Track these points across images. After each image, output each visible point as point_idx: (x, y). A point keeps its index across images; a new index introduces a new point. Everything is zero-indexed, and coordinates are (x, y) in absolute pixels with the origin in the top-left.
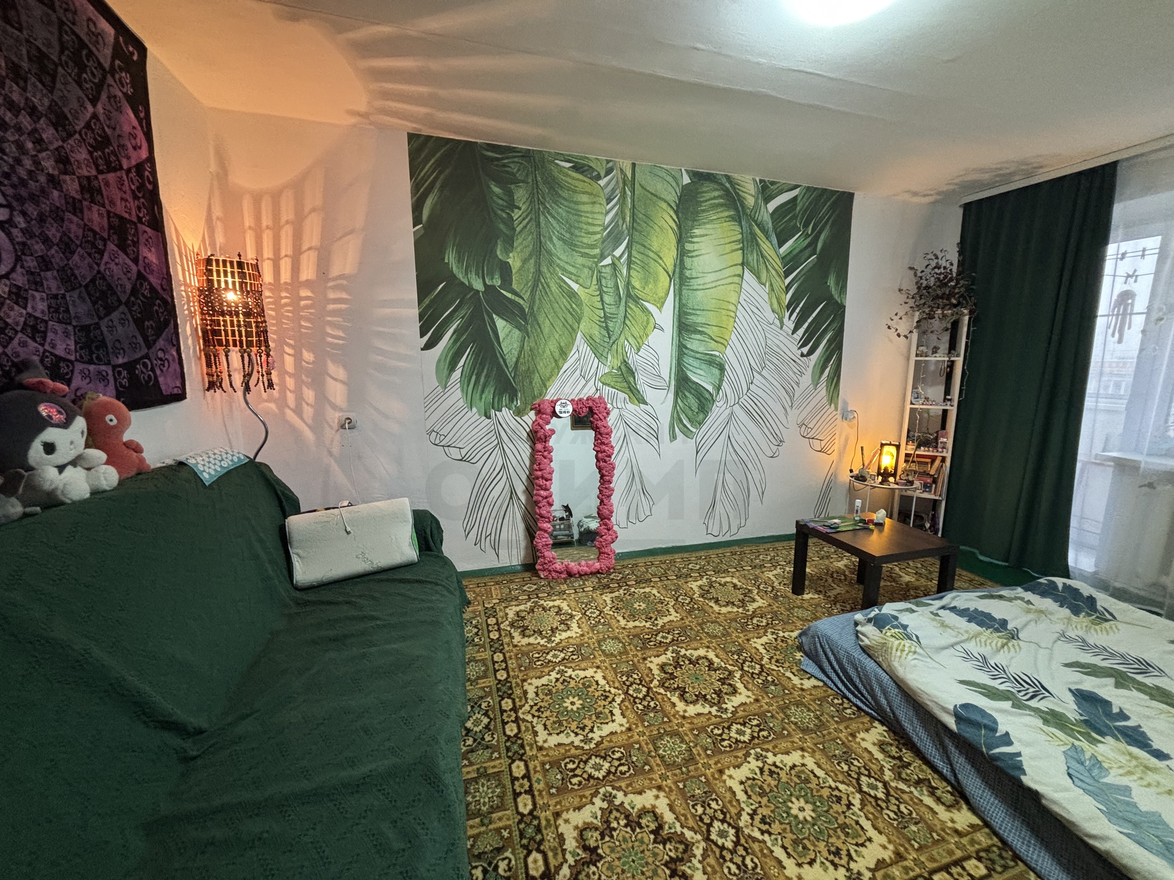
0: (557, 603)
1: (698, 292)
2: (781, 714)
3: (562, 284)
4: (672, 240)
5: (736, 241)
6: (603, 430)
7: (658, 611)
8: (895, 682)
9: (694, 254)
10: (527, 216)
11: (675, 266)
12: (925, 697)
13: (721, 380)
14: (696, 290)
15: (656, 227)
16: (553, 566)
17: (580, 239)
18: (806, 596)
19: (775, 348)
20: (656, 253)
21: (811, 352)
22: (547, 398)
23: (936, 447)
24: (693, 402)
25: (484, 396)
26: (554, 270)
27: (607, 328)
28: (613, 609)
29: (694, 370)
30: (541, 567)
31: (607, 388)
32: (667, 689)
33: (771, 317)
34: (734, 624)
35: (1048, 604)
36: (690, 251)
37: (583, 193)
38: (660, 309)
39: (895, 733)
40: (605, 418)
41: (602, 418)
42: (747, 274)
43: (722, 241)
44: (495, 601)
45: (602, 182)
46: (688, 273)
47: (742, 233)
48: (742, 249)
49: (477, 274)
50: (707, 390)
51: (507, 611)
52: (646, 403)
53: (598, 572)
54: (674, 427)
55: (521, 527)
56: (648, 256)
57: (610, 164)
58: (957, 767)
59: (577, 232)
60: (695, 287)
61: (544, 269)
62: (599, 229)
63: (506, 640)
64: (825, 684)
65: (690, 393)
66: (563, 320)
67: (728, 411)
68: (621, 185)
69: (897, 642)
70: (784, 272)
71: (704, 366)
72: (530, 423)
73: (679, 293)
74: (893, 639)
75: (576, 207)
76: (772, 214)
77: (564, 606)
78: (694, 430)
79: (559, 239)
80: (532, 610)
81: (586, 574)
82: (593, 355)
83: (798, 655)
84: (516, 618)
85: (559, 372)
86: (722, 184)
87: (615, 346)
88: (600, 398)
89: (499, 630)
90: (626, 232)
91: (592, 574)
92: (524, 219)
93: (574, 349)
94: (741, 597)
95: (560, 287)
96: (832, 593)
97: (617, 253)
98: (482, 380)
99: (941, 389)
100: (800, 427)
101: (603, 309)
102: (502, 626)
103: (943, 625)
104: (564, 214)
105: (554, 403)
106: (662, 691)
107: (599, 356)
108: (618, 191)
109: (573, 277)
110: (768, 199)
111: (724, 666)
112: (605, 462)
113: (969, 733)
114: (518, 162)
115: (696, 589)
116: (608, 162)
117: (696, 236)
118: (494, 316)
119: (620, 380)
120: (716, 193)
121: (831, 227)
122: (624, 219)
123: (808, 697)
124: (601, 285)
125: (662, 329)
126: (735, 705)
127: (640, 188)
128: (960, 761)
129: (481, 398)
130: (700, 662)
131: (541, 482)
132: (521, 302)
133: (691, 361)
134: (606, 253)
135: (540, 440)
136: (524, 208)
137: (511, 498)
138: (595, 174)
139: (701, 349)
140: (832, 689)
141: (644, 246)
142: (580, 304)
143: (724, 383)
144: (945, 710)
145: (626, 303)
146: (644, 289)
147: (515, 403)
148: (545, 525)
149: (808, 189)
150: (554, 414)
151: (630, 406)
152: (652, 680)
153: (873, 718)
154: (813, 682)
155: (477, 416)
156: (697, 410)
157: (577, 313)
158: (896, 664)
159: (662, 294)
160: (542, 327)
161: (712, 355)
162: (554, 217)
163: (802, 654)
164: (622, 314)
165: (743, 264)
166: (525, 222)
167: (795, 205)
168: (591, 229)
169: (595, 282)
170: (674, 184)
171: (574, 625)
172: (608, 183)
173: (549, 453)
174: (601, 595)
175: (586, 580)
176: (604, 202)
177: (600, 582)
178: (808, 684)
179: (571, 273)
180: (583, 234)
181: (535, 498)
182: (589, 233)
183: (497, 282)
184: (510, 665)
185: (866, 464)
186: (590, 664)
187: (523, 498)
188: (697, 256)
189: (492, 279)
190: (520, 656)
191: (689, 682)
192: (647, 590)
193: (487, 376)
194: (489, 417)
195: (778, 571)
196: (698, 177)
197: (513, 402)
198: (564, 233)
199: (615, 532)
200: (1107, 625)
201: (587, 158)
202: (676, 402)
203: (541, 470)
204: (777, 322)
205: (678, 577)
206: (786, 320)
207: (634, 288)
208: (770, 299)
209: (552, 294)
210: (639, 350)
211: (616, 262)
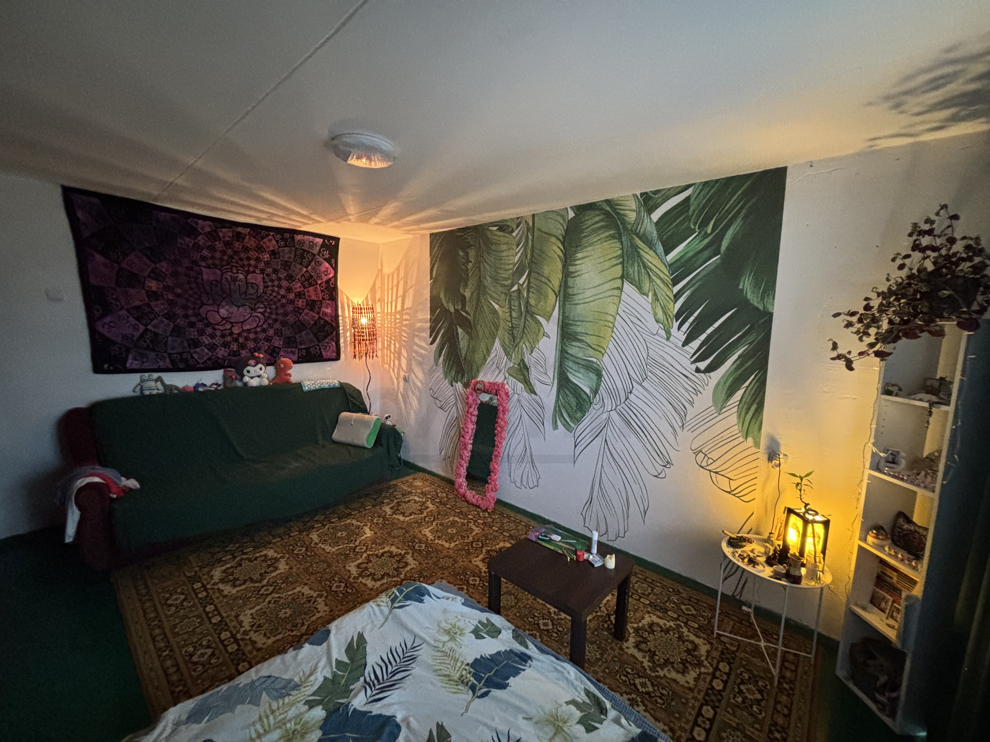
1: (579, 306)
3: (490, 306)
4: (559, 267)
5: (616, 257)
9: (576, 275)
10: (475, 266)
11: (560, 286)
13: (598, 385)
14: (577, 304)
15: (548, 259)
17: (501, 275)
19: (660, 360)
20: (546, 278)
21: (710, 369)
24: (572, 400)
25: (452, 373)
26: (486, 297)
27: (513, 335)
29: (574, 372)
33: (654, 326)
36: (572, 273)
37: (503, 244)
38: (548, 320)
42: (627, 286)
43: (602, 259)
45: (514, 234)
46: (570, 291)
47: (622, 249)
48: (622, 263)
49: (452, 303)
50: (584, 392)
52: (536, 394)
54: (556, 419)
56: (541, 281)
57: (520, 220)
60: (576, 302)
61: (482, 298)
62: (511, 266)
65: (571, 392)
66: (489, 329)
67: (605, 416)
68: (526, 233)
70: (672, 280)
71: (582, 370)
73: (562, 308)
75: (500, 254)
76: (657, 224)
78: (572, 425)
79: (490, 277)
82: (504, 354)
85: (485, 363)
86: (602, 209)
87: (517, 348)
90: (527, 266)
92: (473, 268)
93: (494, 348)
95: (489, 308)
97: (521, 282)
98: (451, 364)
100: (696, 454)
101: (511, 321)
104: (493, 261)
107: (507, 354)
108: (523, 239)
109: (496, 301)
110: (650, 211)
114: (471, 235)
116: (519, 218)
117: (579, 260)
118: (458, 327)
119: (518, 373)
120: (597, 218)
121: (747, 216)
122: (526, 257)
124: (511, 305)
125: (549, 337)
127: (538, 231)
129: (450, 374)
133: (570, 364)
134: (515, 282)
136: (473, 261)
138: (511, 229)
139: (580, 355)
141: (539, 274)
142: (498, 318)
143: (601, 388)
145: (525, 317)
146: (538, 305)
149: (707, 184)
151: (525, 395)
155: (448, 384)
156: (575, 408)
157: (496, 324)
159: (550, 308)
160: (479, 333)
161: (589, 361)
162: (488, 264)
164: (522, 325)
165: (622, 277)
166: (473, 270)
167: (688, 207)
168: (507, 267)
169: (507, 303)
170: (561, 221)
172: (518, 233)
176: (515, 247)
179: (495, 298)
180: (502, 272)
182: (505, 270)
183: (460, 307)
188: (578, 276)
189: (458, 305)
193: (453, 362)
194: (452, 386)
196: (581, 209)
197: (463, 378)
198: (492, 273)
201: (506, 220)
202: (558, 397)
206: (674, 331)
207: (531, 305)
208: (654, 309)
209: (485, 314)
210: (532, 352)
211: (521, 287)
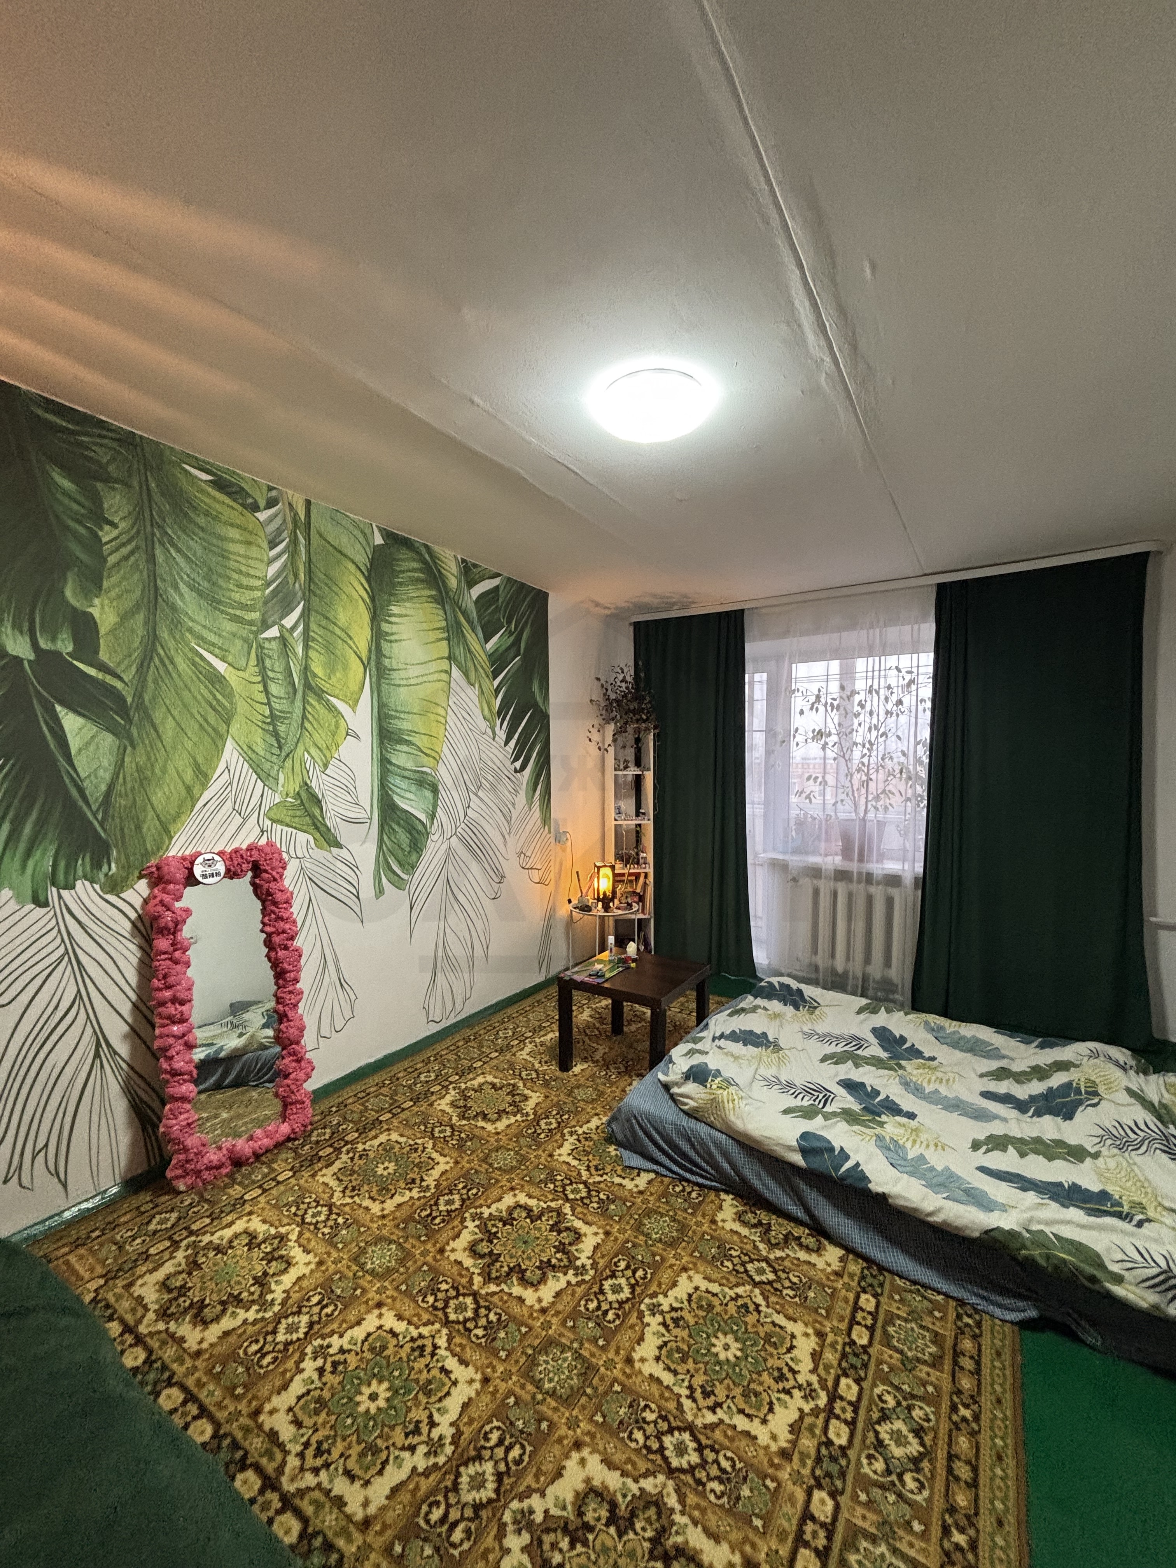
0: (240, 1226)
1: (402, 689)
2: (641, 1237)
3: (197, 659)
4: (365, 617)
5: (440, 629)
6: (279, 897)
7: (417, 1165)
8: (733, 1139)
9: (392, 638)
10: (129, 541)
11: (370, 651)
12: (767, 1142)
13: (435, 806)
14: (399, 686)
15: (344, 597)
16: (205, 1161)
17: (228, 594)
18: (577, 1069)
19: (489, 763)
20: (343, 630)
21: (523, 767)
22: (172, 853)
23: (638, 863)
24: (403, 837)
25: (31, 864)
26: (183, 637)
27: (276, 734)
28: (348, 1193)
29: (402, 793)
30: (179, 1172)
31: (279, 827)
32: (497, 1280)
33: (483, 725)
34: (522, 1140)
35: (775, 1006)
36: (387, 634)
37: (232, 525)
38: (353, 707)
39: (741, 1197)
40: (281, 876)
41: (277, 876)
42: (455, 672)
43: (425, 626)
44: (92, 1286)
45: (262, 516)
46: (386, 662)
47: (446, 620)
48: (448, 639)
49: (17, 627)
50: (420, 820)
51: (137, 1291)
52: (339, 846)
53: (289, 1139)
54: (380, 878)
55: (120, 1106)
56: (334, 633)
57: (274, 493)
58: (812, 1204)
59: (221, 582)
60: (398, 682)
61: (164, 634)
62: (257, 583)
63: (169, 1353)
64: (657, 1173)
65: (399, 824)
66: (198, 717)
67: (445, 847)
68: (290, 525)
69: (725, 1093)
70: (492, 672)
71: (413, 788)
72: (138, 903)
73: (377, 689)
74: (721, 1091)
75: (220, 543)
76: (477, 602)
77: (257, 1225)
78: (405, 877)
79: (192, 588)
80: (194, 1265)
81: (268, 1151)
82: (255, 776)
83: (612, 1149)
84: (166, 1297)
85: (193, 806)
86: (420, 554)
87: (288, 764)
88: (270, 844)
89: (139, 1340)
90: (300, 594)
91: (279, 1145)
92: (124, 545)
93: (222, 766)
94: (509, 1098)
95: (194, 664)
96: (598, 1056)
97: (289, 622)
98: (27, 830)
99: (632, 802)
100: (519, 857)
101: (269, 703)
102: (143, 1329)
103: (736, 1058)
104: (199, 552)
105: (189, 863)
106: (493, 1288)
107: (265, 776)
108: (285, 534)
109: (217, 651)
110: (471, 584)
111: (545, 1206)
112: (286, 948)
113: (817, 1163)
114: (111, 449)
115: (448, 1109)
116: (270, 489)
117: (394, 615)
118: (58, 708)
119: (298, 813)
120: (415, 565)
121: (532, 625)
122: (296, 576)
123: (651, 1198)
124: (264, 668)
125: (357, 737)
126: (590, 1255)
127: (317, 536)
128: (813, 1197)
129: (24, 867)
130: (515, 1215)
131: (171, 1009)
132: (119, 685)
133: (398, 781)
134: (270, 621)
135: (164, 931)
136: (123, 525)
137: (97, 1055)
138: (250, 501)
139: (410, 765)
140: (666, 1176)
141: (327, 618)
142: (229, 695)
143: (439, 810)
144: (790, 1148)
145: (304, 698)
146: (330, 678)
147: (105, 868)
148: (184, 1088)
149: (509, 579)
150: (191, 880)
151: (318, 854)
152: (471, 1279)
153: (717, 1190)
154: (645, 1177)
155: (13, 905)
156: (408, 849)
157: (224, 708)
158: (732, 1118)
159: (354, 687)
160: (161, 730)
161: (422, 772)
162: (179, 550)
163: (614, 1147)
164: (298, 712)
165: (449, 658)
166: (125, 551)
167: (498, 595)
168: (245, 581)
169: (253, 661)
170: (364, 543)
171: (296, 1253)
172: (271, 520)
173: (184, 952)
174: (313, 1176)
175: (273, 1161)
176: (265, 545)
177: (297, 1155)
178: (642, 1181)
179: (213, 645)
180: (231, 586)
181: (157, 1044)
182: (240, 586)
183: (65, 646)
184: (207, 1401)
185: (584, 892)
186: (363, 1308)
187: (123, 1049)
188: (396, 641)
189: (54, 639)
190: (218, 1369)
191: (520, 1253)
192: (383, 1138)
193: (41, 824)
194: (46, 904)
195: (529, 1047)
196: (393, 539)
197: (100, 867)
198: (197, 579)
199: (310, 1062)
200: (817, 1012)
201: (238, 475)
202: (381, 841)
203: (169, 987)
204: (489, 731)
205: (416, 1100)
206: (497, 729)
207: (315, 675)
208: (481, 703)
209: (180, 676)
210: (326, 766)
211: (287, 635)
